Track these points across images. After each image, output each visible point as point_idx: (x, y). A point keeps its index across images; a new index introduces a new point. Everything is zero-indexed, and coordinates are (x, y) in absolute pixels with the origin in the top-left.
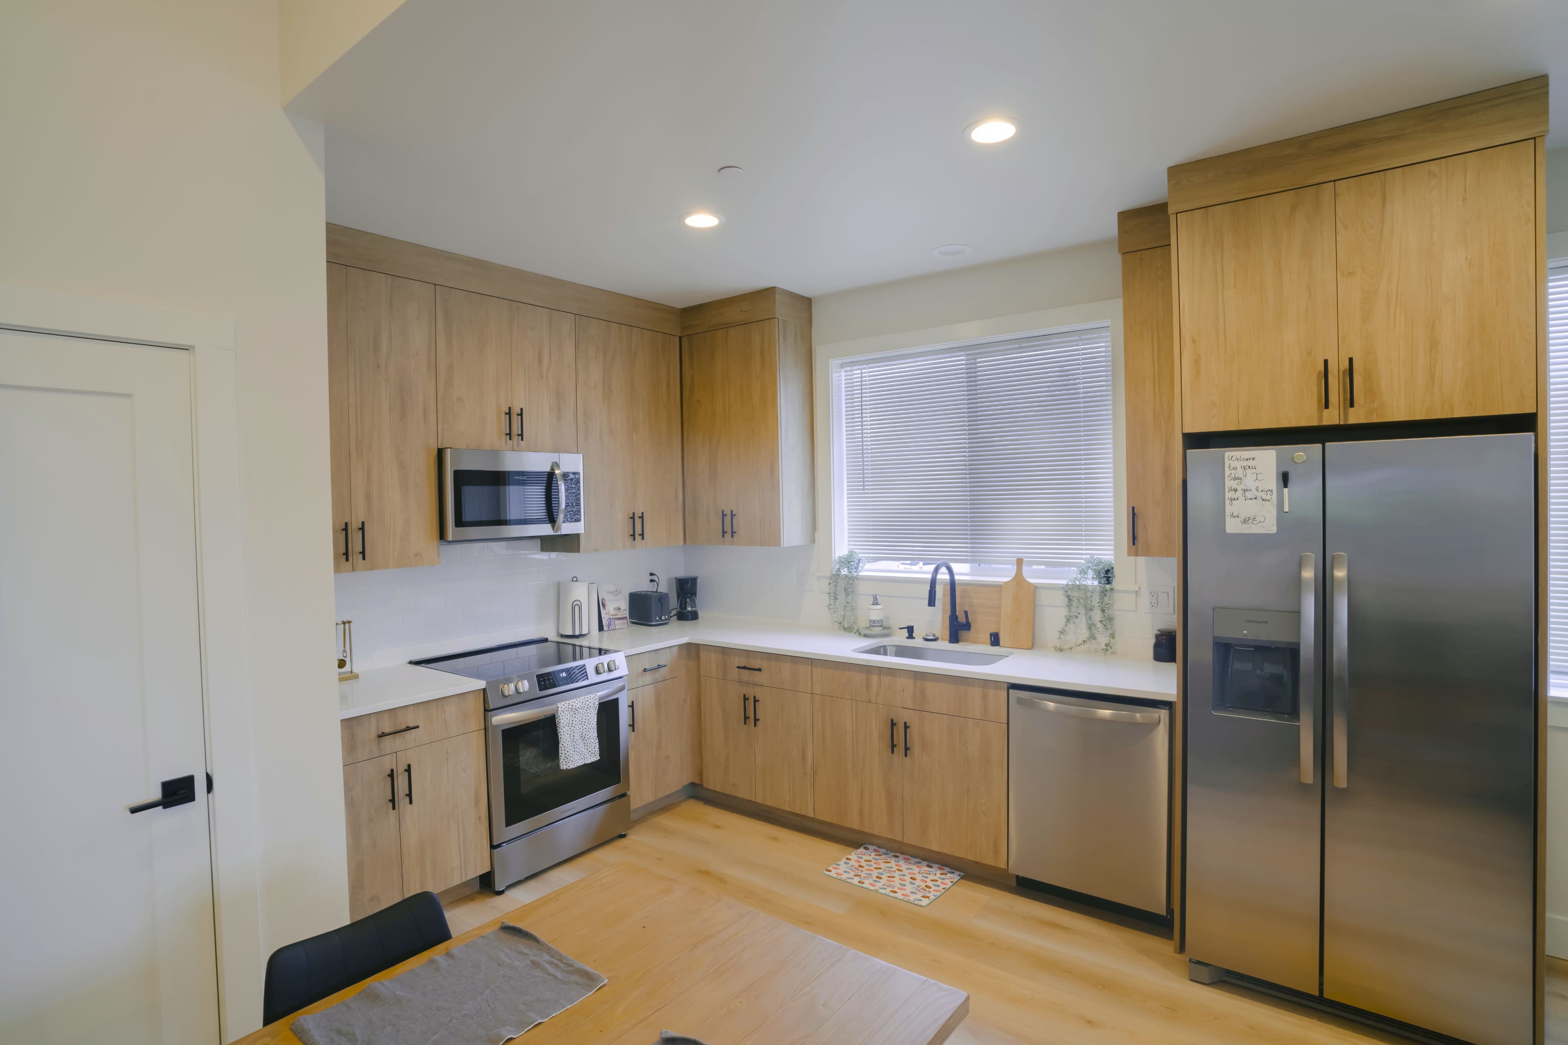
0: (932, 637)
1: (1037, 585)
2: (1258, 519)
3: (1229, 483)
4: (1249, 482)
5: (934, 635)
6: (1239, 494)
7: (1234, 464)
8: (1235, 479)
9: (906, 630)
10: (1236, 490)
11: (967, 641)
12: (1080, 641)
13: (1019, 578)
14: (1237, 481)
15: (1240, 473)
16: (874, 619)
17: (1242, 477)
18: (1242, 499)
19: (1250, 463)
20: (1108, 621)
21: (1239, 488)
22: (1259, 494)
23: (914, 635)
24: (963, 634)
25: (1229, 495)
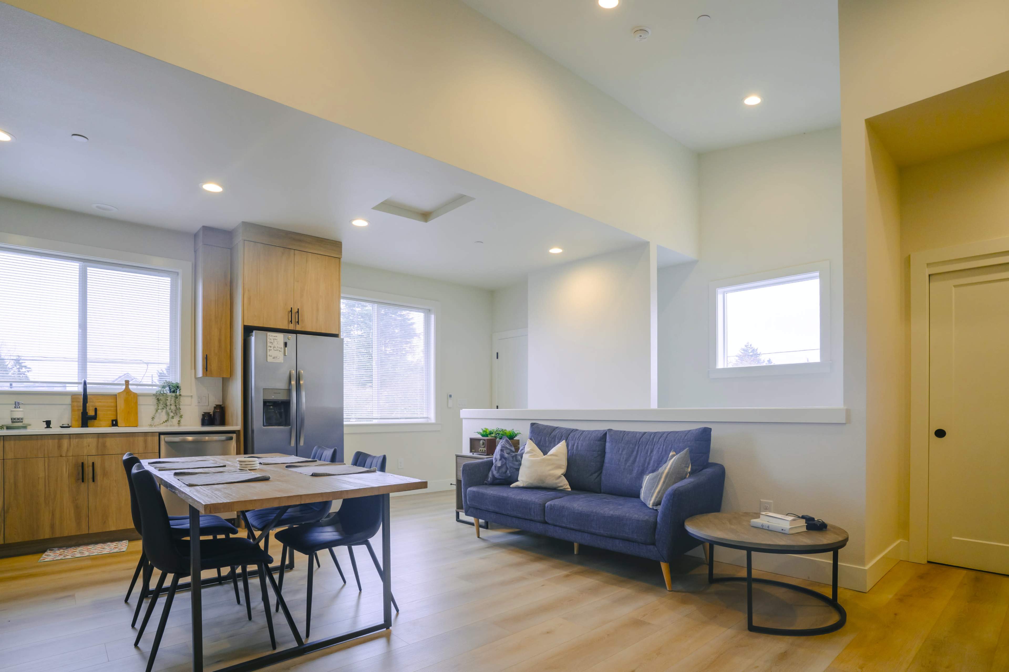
0: (67, 425)
1: (138, 394)
2: (278, 357)
3: (269, 344)
4: (275, 344)
5: (68, 425)
6: (272, 348)
7: (271, 338)
8: (271, 343)
9: (45, 423)
10: (271, 347)
11: (92, 426)
12: (162, 422)
13: (127, 390)
14: (271, 344)
15: (272, 341)
16: (18, 417)
17: (273, 342)
18: (273, 350)
19: (275, 338)
20: (178, 410)
21: (272, 346)
22: (278, 349)
23: (51, 426)
24: (90, 422)
25: (268, 348)
